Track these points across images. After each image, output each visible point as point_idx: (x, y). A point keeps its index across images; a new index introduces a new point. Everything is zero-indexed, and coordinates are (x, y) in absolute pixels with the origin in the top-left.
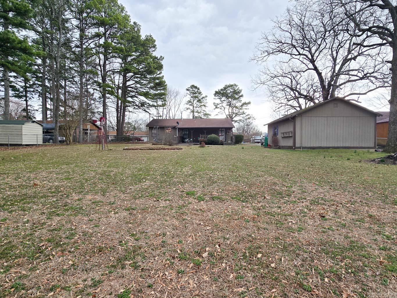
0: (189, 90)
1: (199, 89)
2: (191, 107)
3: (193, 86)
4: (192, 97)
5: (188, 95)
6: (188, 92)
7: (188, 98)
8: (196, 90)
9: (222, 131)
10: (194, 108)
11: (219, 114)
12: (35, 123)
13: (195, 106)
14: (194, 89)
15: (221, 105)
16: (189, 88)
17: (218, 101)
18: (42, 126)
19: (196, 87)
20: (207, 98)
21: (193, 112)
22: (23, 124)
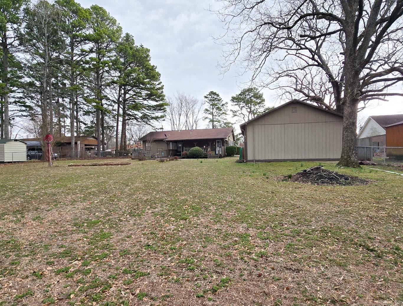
0: (208, 97)
1: (218, 95)
2: (211, 117)
3: (212, 93)
4: (211, 105)
5: (207, 103)
6: (206, 99)
7: (207, 106)
8: (215, 97)
9: (218, 142)
10: (214, 116)
11: (237, 122)
12: (18, 141)
13: (215, 114)
14: (213, 96)
15: (240, 112)
16: (207, 95)
17: (236, 108)
18: (26, 144)
19: (215, 94)
20: (228, 105)
21: (212, 121)
22: (5, 143)
